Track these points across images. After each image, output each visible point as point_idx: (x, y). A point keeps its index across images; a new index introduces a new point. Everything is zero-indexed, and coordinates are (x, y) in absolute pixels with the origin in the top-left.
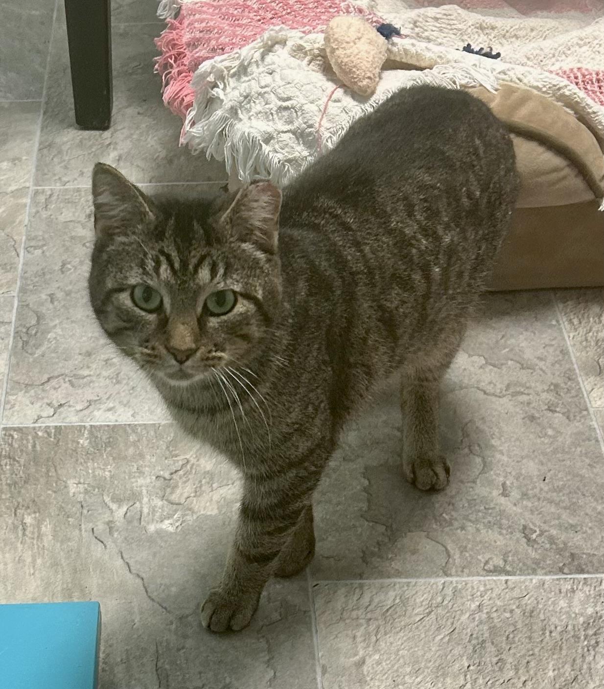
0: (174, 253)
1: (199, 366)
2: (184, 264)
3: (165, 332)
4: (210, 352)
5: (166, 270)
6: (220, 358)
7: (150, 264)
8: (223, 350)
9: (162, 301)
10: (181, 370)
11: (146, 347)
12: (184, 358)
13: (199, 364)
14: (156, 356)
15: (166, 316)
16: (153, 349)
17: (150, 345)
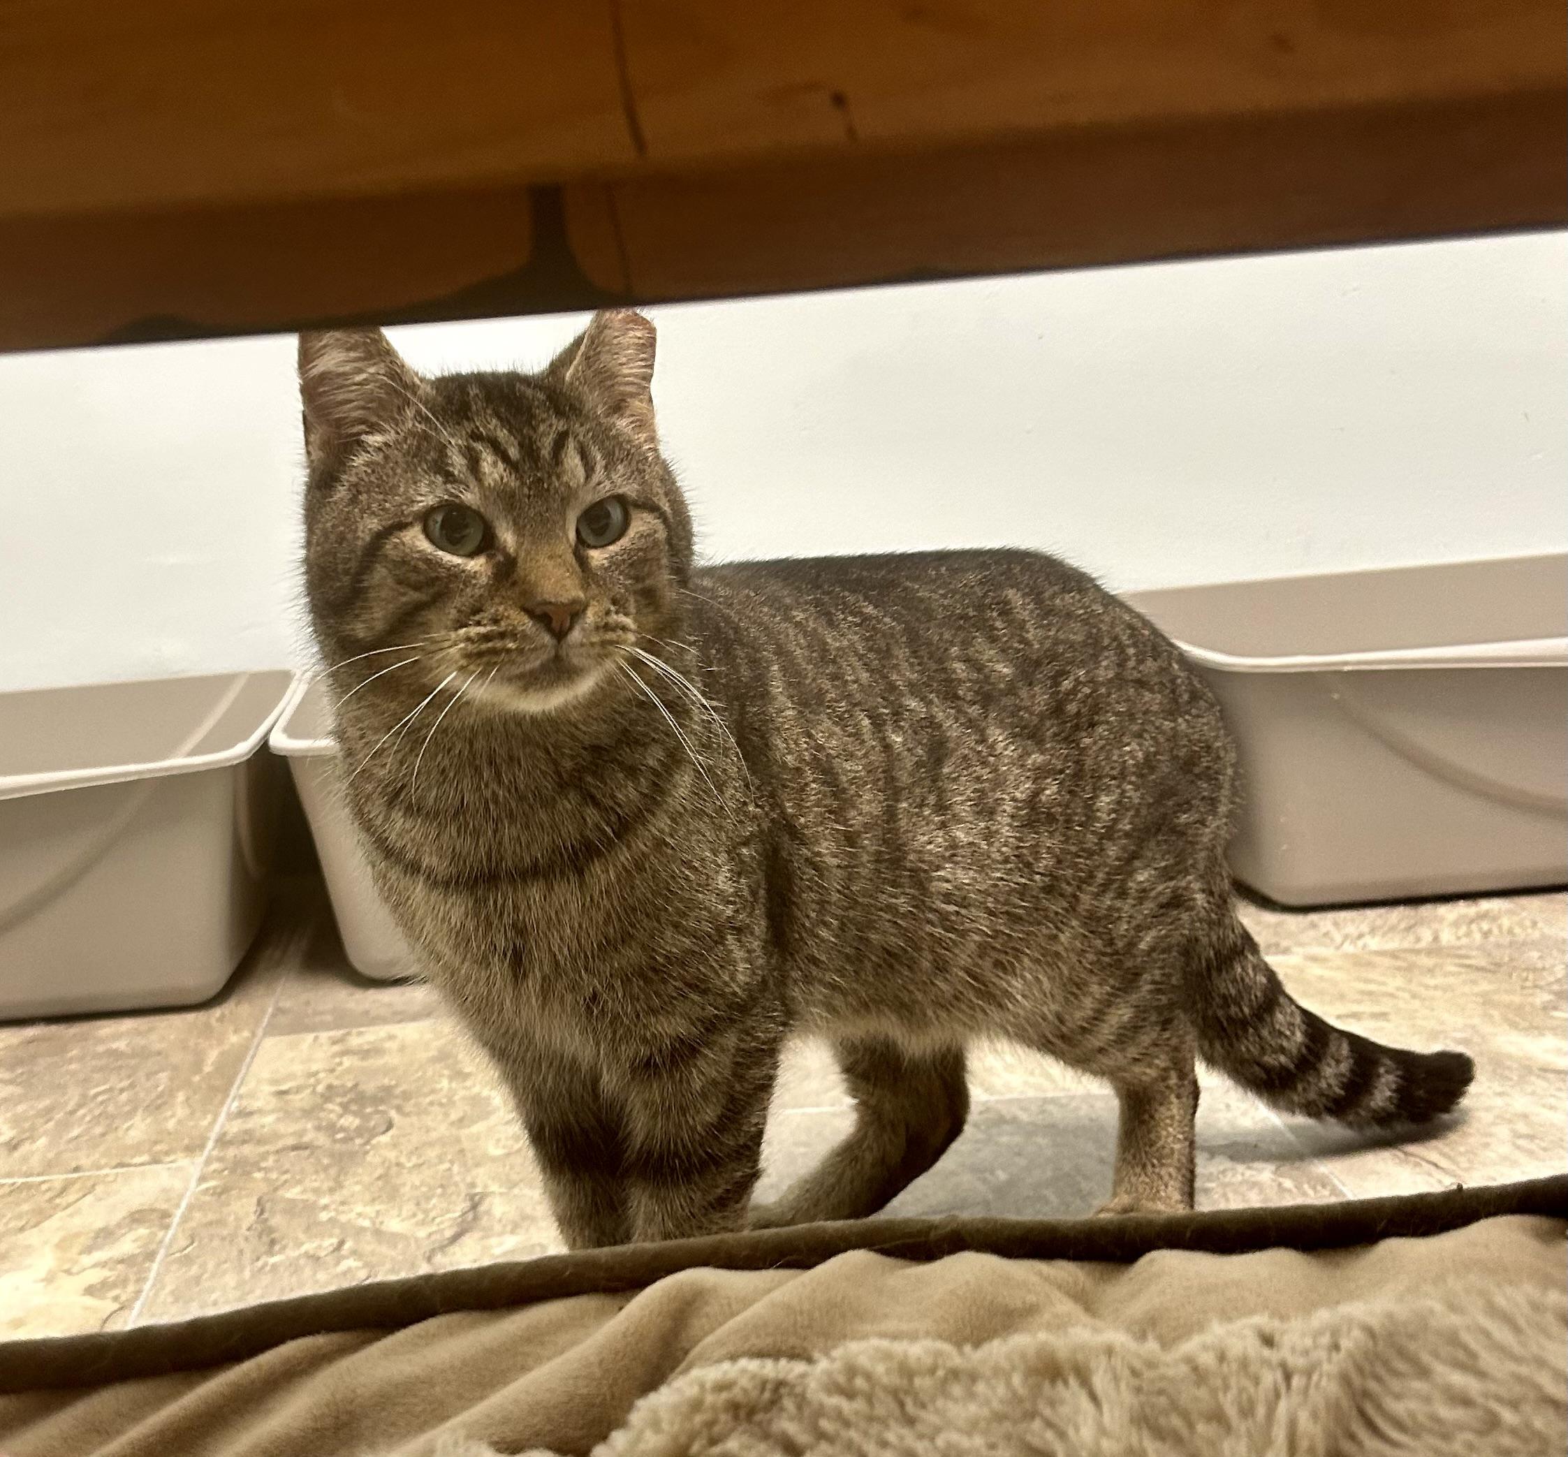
0: (502, 434)
1: (593, 644)
2: (530, 450)
3: (514, 584)
4: (608, 612)
5: (495, 464)
7: (458, 462)
9: (489, 537)
10: (557, 657)
11: (478, 623)
12: (566, 625)
13: (592, 638)
17: (485, 616)
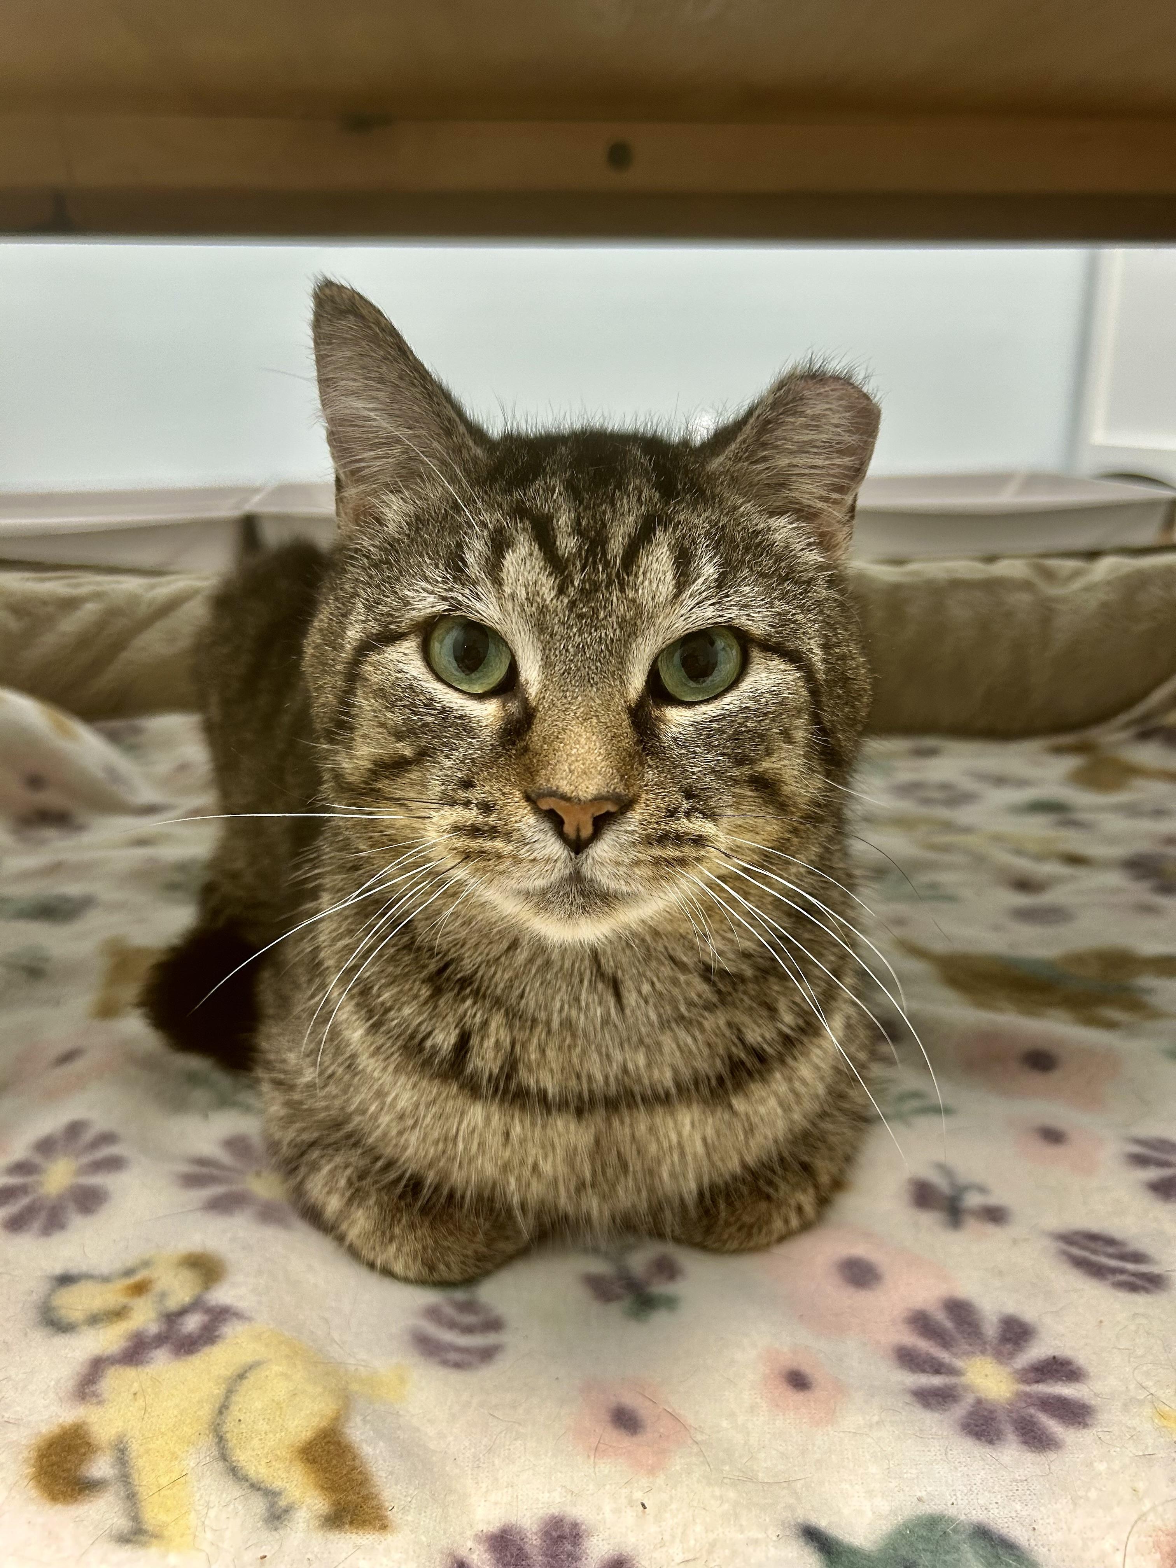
0: (560, 514)
1: (637, 863)
3: (524, 750)
4: (672, 813)
5: (529, 557)
6: (699, 841)
8: (709, 815)
9: (513, 670)
10: (576, 877)
11: (465, 805)
12: (587, 831)
13: (634, 855)
14: (493, 832)
15: (525, 701)
16: (486, 808)
17: (476, 795)
